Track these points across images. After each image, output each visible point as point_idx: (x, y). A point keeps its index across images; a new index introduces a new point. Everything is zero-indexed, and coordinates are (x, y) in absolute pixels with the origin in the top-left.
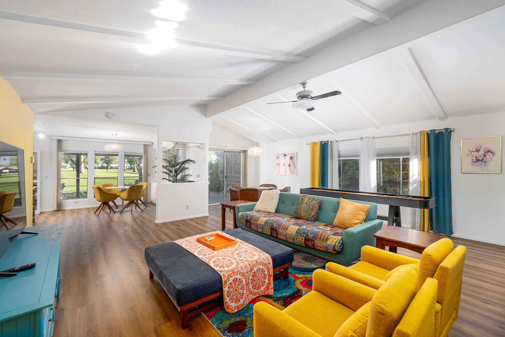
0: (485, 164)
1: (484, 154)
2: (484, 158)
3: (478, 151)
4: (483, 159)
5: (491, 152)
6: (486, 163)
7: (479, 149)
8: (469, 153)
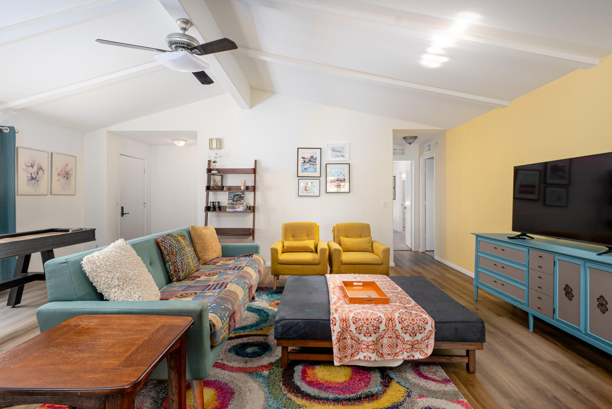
0: (38, 184)
1: (37, 171)
2: (37, 176)
3: (32, 166)
4: (36, 178)
5: (42, 170)
6: (39, 182)
7: (33, 164)
8: (25, 168)
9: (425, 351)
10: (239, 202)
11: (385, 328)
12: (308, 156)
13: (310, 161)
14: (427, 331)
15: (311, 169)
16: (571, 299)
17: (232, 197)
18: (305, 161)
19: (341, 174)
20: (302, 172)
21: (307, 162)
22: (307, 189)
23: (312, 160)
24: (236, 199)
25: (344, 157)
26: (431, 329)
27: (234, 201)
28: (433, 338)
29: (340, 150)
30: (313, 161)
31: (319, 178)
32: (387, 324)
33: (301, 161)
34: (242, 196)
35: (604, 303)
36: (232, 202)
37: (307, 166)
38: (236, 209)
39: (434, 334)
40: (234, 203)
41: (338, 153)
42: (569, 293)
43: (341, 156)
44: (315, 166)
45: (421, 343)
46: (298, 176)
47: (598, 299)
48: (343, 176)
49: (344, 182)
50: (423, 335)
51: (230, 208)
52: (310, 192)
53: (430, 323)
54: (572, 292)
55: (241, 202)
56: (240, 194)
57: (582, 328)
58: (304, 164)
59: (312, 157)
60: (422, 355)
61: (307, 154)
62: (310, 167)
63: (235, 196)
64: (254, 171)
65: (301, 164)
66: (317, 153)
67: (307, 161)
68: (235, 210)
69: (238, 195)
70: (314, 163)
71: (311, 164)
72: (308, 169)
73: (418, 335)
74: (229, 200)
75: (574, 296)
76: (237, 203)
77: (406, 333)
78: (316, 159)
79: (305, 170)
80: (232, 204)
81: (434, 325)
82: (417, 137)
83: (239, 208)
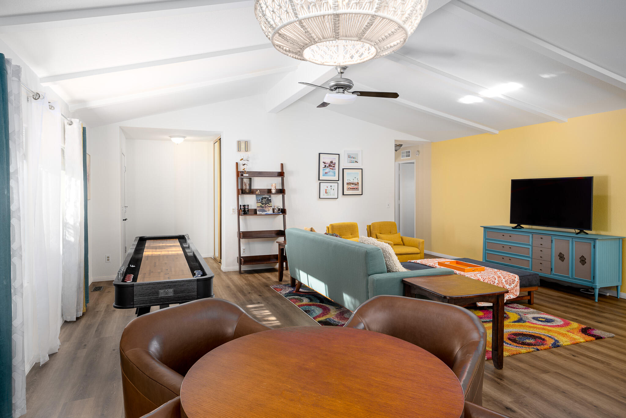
9: (515, 293)
10: (267, 204)
11: (498, 282)
12: (328, 161)
13: (330, 166)
14: (516, 282)
15: (331, 173)
16: (563, 261)
17: (261, 200)
18: (325, 166)
19: (355, 178)
20: (323, 176)
21: (327, 167)
22: (328, 191)
23: (331, 165)
24: (264, 202)
25: (358, 162)
26: (518, 280)
27: (263, 204)
28: (519, 285)
29: (353, 156)
30: (333, 166)
31: (338, 182)
32: (498, 280)
33: (322, 165)
34: (269, 198)
35: (584, 259)
36: (261, 205)
37: (327, 170)
38: (266, 211)
39: (519, 283)
40: (263, 206)
41: (352, 159)
42: (562, 257)
43: (355, 162)
44: (334, 170)
45: (513, 289)
46: (319, 180)
47: (580, 258)
48: (357, 180)
49: (358, 185)
50: (514, 284)
51: (260, 211)
52: (330, 194)
53: (517, 277)
54: (564, 257)
55: (269, 204)
56: (267, 197)
57: (570, 276)
58: (325, 168)
59: (332, 162)
60: (514, 296)
61: (326, 159)
62: (330, 172)
63: (262, 199)
64: (281, 174)
65: (322, 169)
66: (335, 158)
67: (327, 165)
68: (266, 213)
69: (265, 198)
70: (333, 168)
71: (330, 169)
72: (329, 173)
73: (512, 284)
74: (258, 202)
75: (565, 259)
76: (266, 206)
77: (507, 284)
78: (335, 164)
79: (326, 174)
80: (261, 206)
81: (519, 278)
82: (402, 145)
83: (269, 211)
